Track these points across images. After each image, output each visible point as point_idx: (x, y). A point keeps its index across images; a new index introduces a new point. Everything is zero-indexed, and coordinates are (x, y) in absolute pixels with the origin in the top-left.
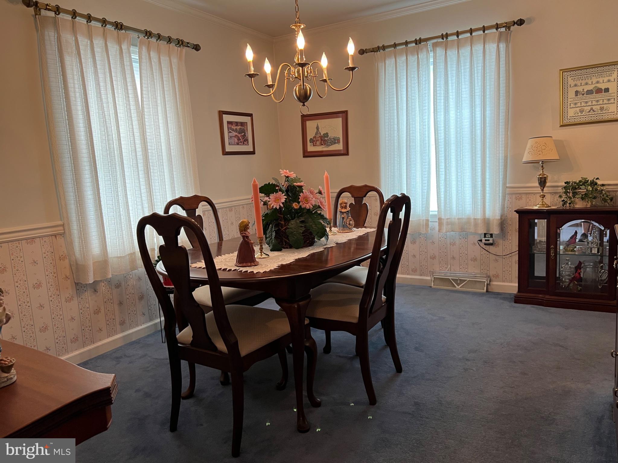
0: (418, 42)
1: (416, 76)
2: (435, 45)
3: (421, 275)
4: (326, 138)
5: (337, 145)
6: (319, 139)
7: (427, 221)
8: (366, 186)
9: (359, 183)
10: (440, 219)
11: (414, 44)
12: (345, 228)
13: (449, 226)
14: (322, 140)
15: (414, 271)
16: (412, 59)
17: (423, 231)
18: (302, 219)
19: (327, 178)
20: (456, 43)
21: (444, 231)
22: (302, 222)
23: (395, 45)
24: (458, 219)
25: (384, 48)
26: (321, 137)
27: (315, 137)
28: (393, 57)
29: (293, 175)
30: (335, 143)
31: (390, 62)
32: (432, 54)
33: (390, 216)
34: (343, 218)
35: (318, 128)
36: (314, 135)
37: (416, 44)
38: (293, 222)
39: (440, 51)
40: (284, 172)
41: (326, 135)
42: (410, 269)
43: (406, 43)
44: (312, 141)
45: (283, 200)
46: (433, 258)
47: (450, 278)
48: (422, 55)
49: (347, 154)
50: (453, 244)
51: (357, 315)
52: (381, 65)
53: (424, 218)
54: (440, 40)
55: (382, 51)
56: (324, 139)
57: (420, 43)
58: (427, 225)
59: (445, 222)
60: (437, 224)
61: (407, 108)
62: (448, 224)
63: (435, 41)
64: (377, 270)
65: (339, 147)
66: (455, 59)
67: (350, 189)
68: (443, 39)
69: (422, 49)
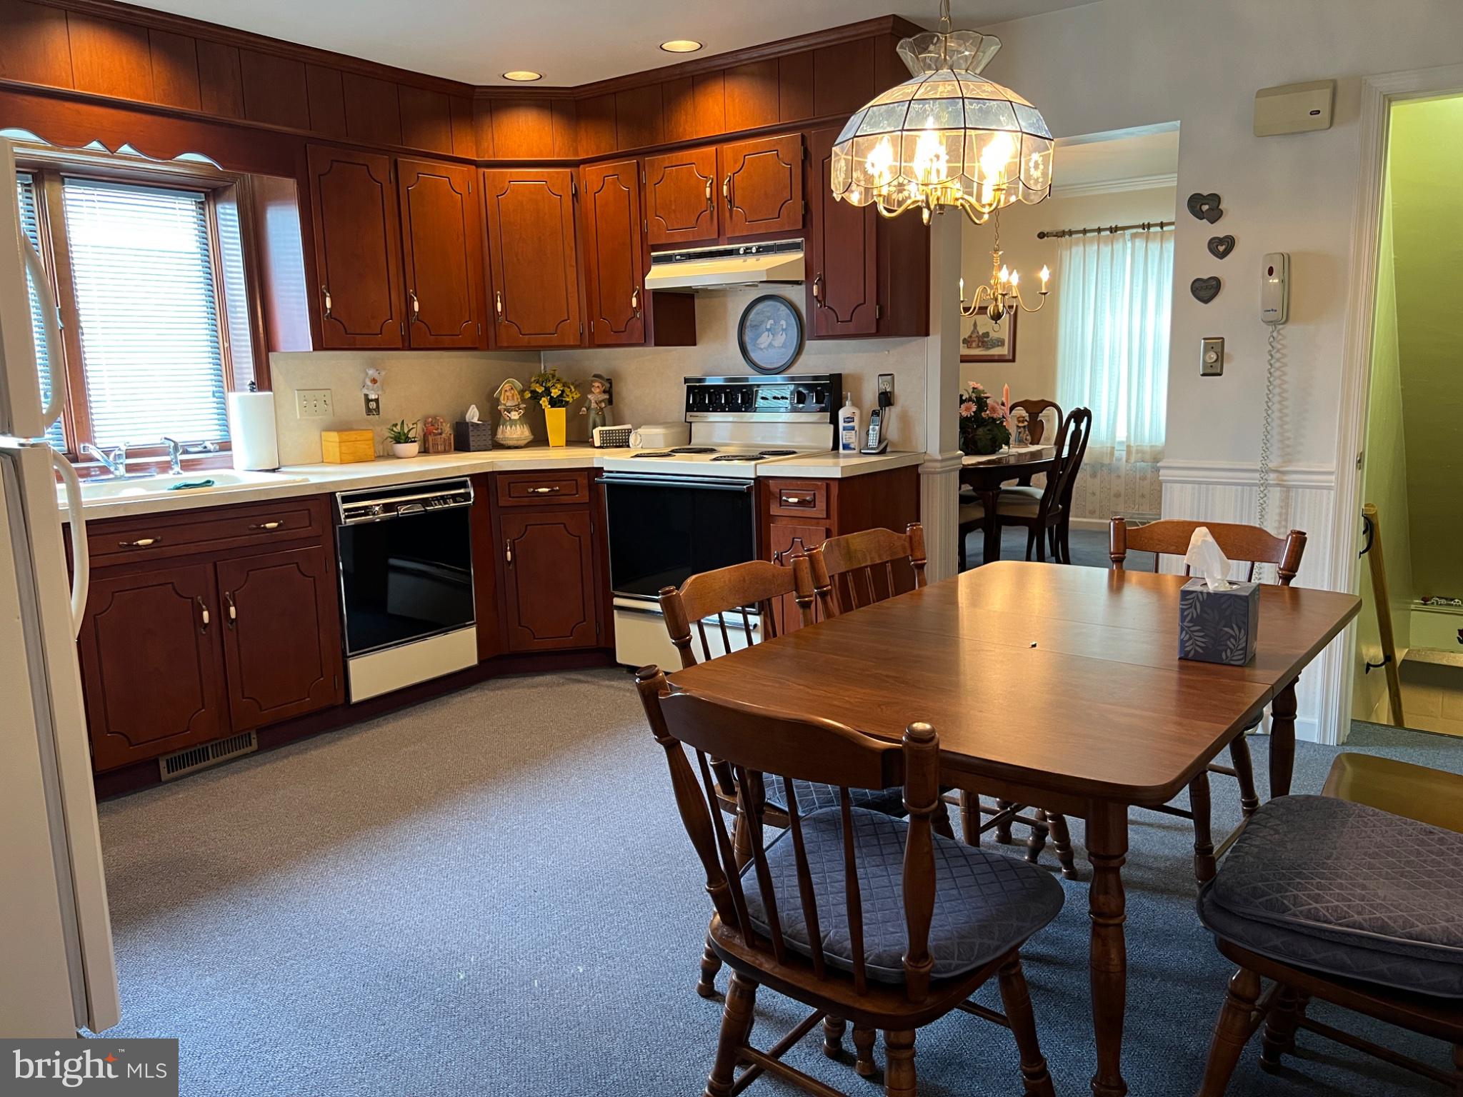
0: (1113, 230)
1: (1109, 270)
2: (1134, 236)
3: (1101, 518)
4: (986, 339)
5: (1000, 348)
6: (977, 339)
7: (1113, 448)
8: (1043, 401)
9: (1035, 398)
10: (1129, 447)
11: (1108, 233)
12: (1021, 442)
13: (1140, 455)
14: (979, 341)
15: (1092, 513)
16: (1106, 250)
17: (1106, 461)
18: (989, 427)
19: (1007, 390)
20: (1159, 235)
21: (1133, 460)
22: (989, 430)
23: (1085, 232)
24: (1151, 446)
25: (1071, 233)
26: (978, 337)
27: (970, 337)
28: (1082, 245)
29: (980, 387)
30: (998, 346)
31: (1077, 251)
32: (1129, 244)
33: (1072, 426)
34: (1020, 433)
35: (975, 325)
36: (969, 334)
37: (1111, 232)
38: (981, 430)
39: (1140, 243)
40: (972, 384)
41: (986, 334)
42: (1087, 512)
43: (1099, 230)
44: (965, 341)
45: (974, 409)
46: (1117, 495)
47: (1137, 521)
48: (1118, 246)
49: (1013, 360)
50: (1143, 478)
51: (1038, 512)
52: (1066, 254)
53: (1109, 445)
54: (1140, 230)
55: (1067, 236)
56: (984, 340)
57: (1116, 231)
58: (1112, 454)
59: (1134, 450)
60: (1125, 452)
61: (1095, 310)
62: (1137, 452)
63: (1134, 231)
64: (1060, 468)
65: (1004, 351)
66: (1157, 253)
67: (1025, 404)
68: (1144, 229)
69: (1117, 239)
